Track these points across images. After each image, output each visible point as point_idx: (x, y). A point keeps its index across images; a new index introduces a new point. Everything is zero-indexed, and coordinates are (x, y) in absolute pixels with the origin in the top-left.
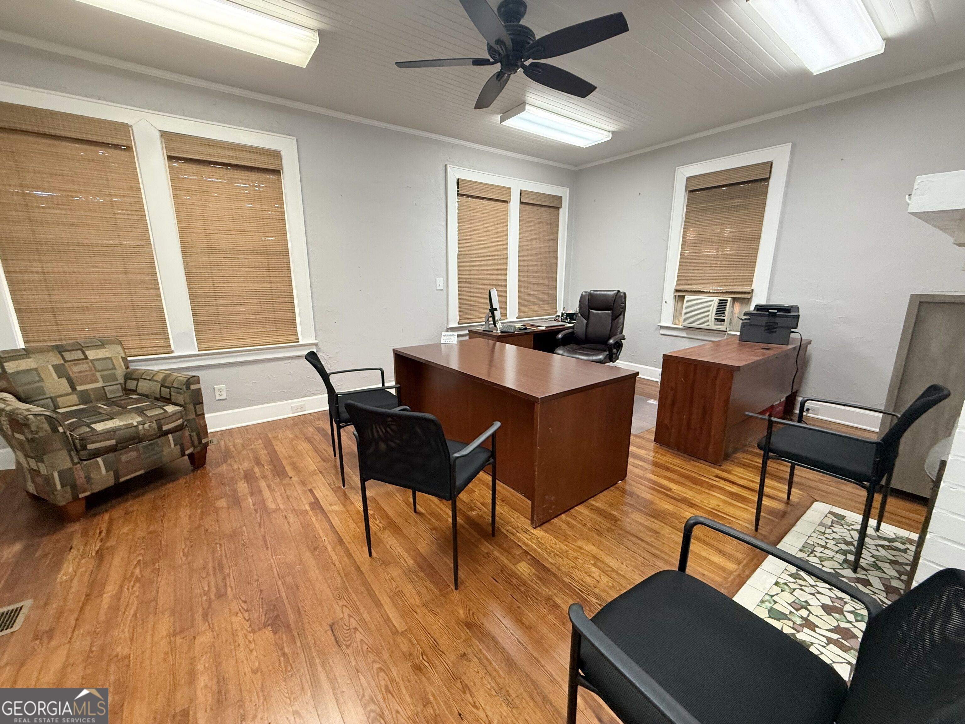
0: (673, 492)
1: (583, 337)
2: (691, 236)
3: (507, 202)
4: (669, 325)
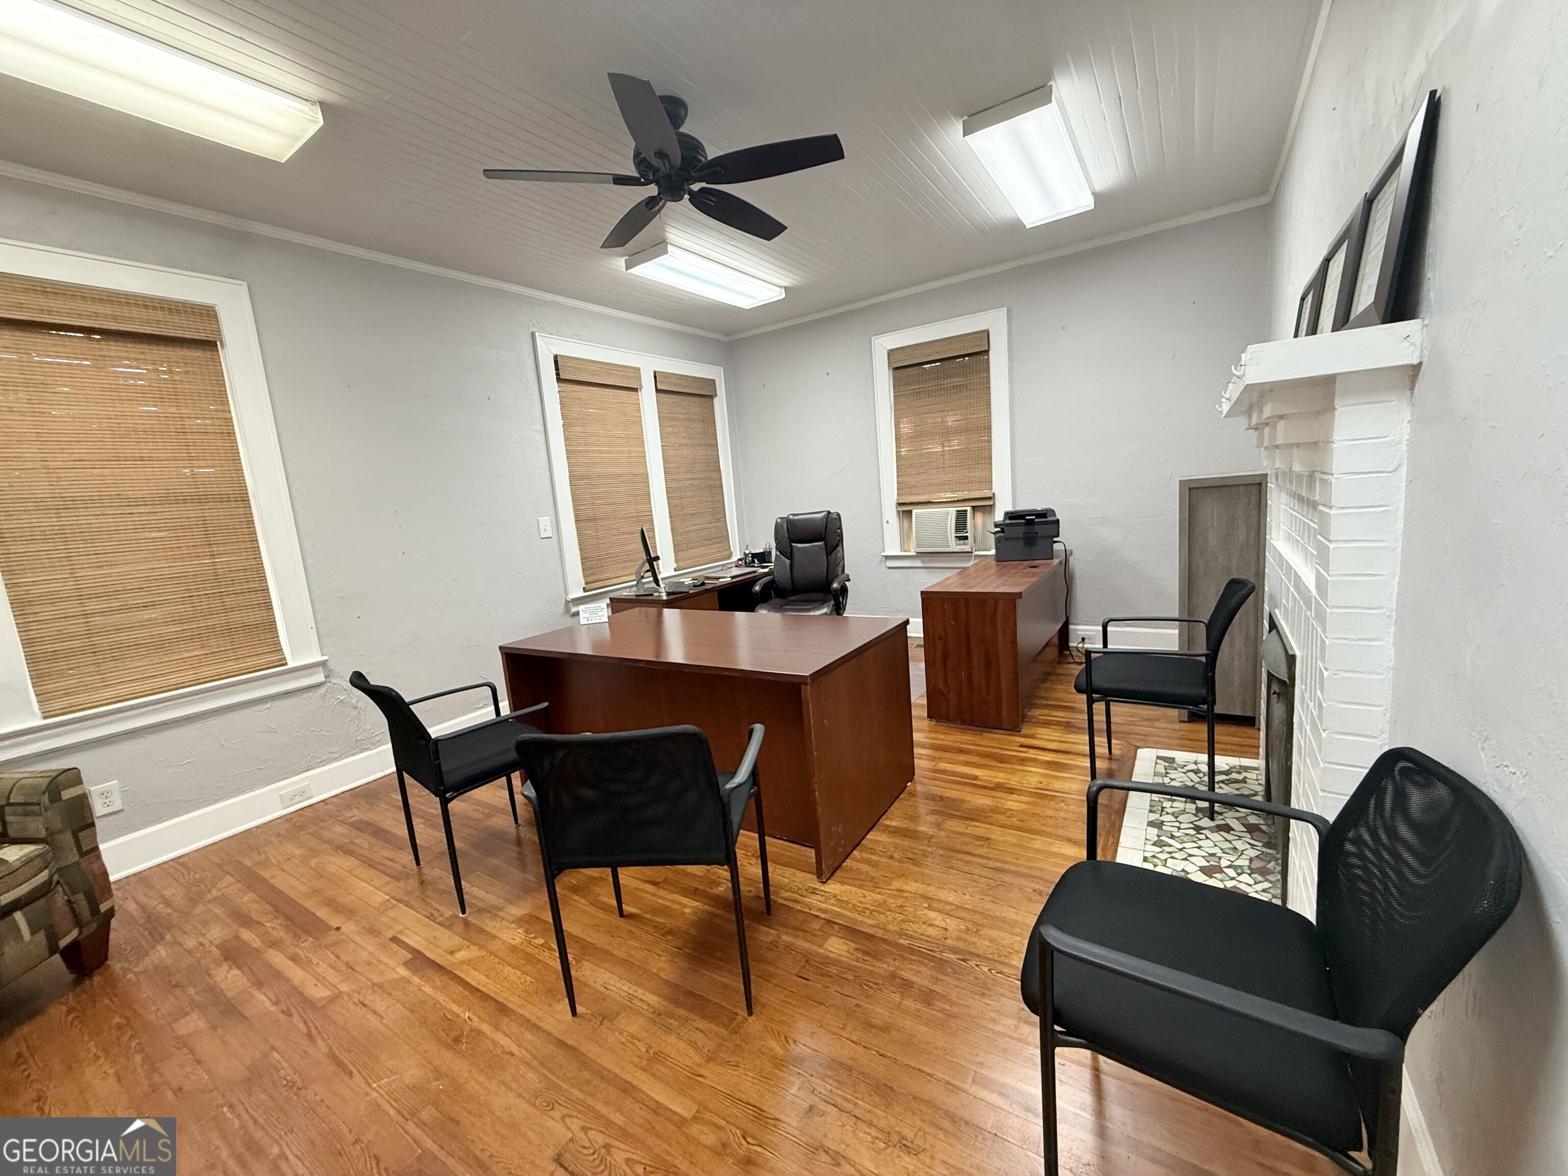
0: (981, 780)
1: (789, 587)
2: (906, 428)
3: (635, 390)
4: (898, 552)
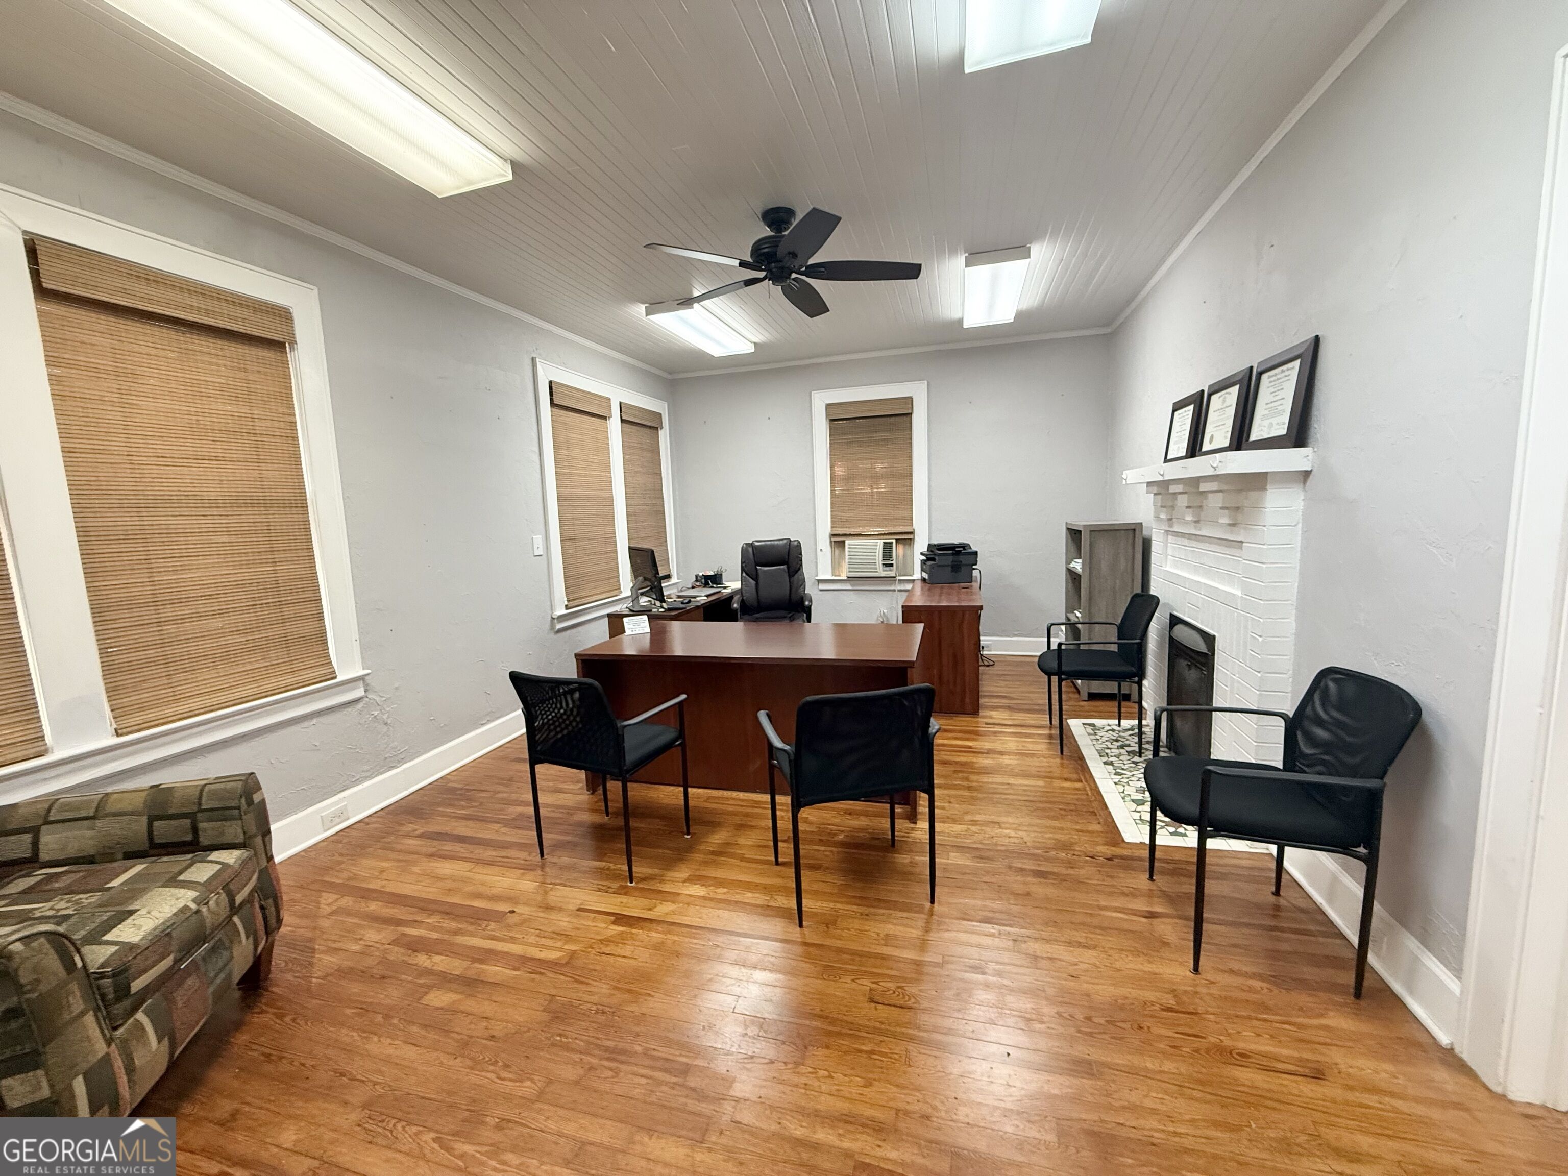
2: (840, 471)
3: (604, 418)
4: (830, 577)
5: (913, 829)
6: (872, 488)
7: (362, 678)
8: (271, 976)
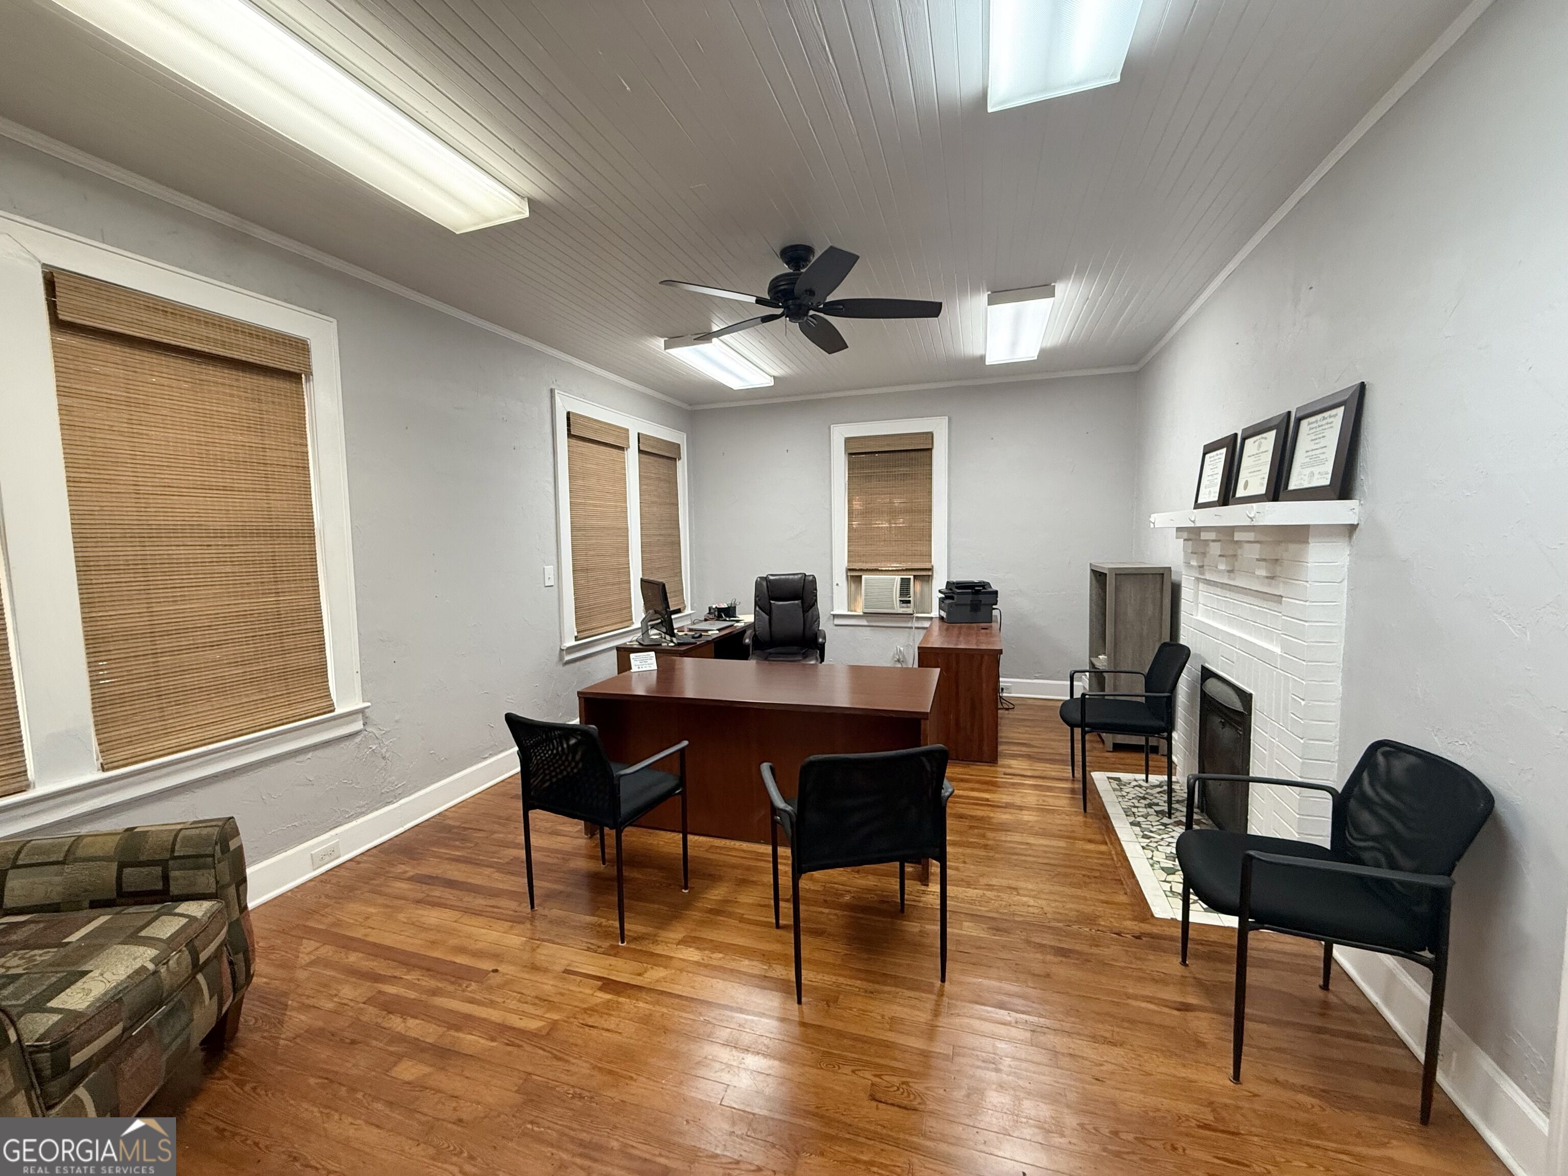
2: (857, 505)
3: (624, 449)
4: (845, 612)
5: (924, 892)
6: (890, 523)
7: (362, 711)
8: (239, 1035)
